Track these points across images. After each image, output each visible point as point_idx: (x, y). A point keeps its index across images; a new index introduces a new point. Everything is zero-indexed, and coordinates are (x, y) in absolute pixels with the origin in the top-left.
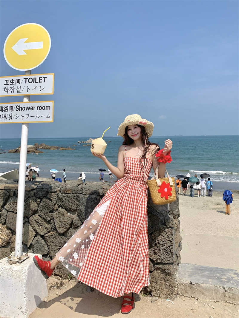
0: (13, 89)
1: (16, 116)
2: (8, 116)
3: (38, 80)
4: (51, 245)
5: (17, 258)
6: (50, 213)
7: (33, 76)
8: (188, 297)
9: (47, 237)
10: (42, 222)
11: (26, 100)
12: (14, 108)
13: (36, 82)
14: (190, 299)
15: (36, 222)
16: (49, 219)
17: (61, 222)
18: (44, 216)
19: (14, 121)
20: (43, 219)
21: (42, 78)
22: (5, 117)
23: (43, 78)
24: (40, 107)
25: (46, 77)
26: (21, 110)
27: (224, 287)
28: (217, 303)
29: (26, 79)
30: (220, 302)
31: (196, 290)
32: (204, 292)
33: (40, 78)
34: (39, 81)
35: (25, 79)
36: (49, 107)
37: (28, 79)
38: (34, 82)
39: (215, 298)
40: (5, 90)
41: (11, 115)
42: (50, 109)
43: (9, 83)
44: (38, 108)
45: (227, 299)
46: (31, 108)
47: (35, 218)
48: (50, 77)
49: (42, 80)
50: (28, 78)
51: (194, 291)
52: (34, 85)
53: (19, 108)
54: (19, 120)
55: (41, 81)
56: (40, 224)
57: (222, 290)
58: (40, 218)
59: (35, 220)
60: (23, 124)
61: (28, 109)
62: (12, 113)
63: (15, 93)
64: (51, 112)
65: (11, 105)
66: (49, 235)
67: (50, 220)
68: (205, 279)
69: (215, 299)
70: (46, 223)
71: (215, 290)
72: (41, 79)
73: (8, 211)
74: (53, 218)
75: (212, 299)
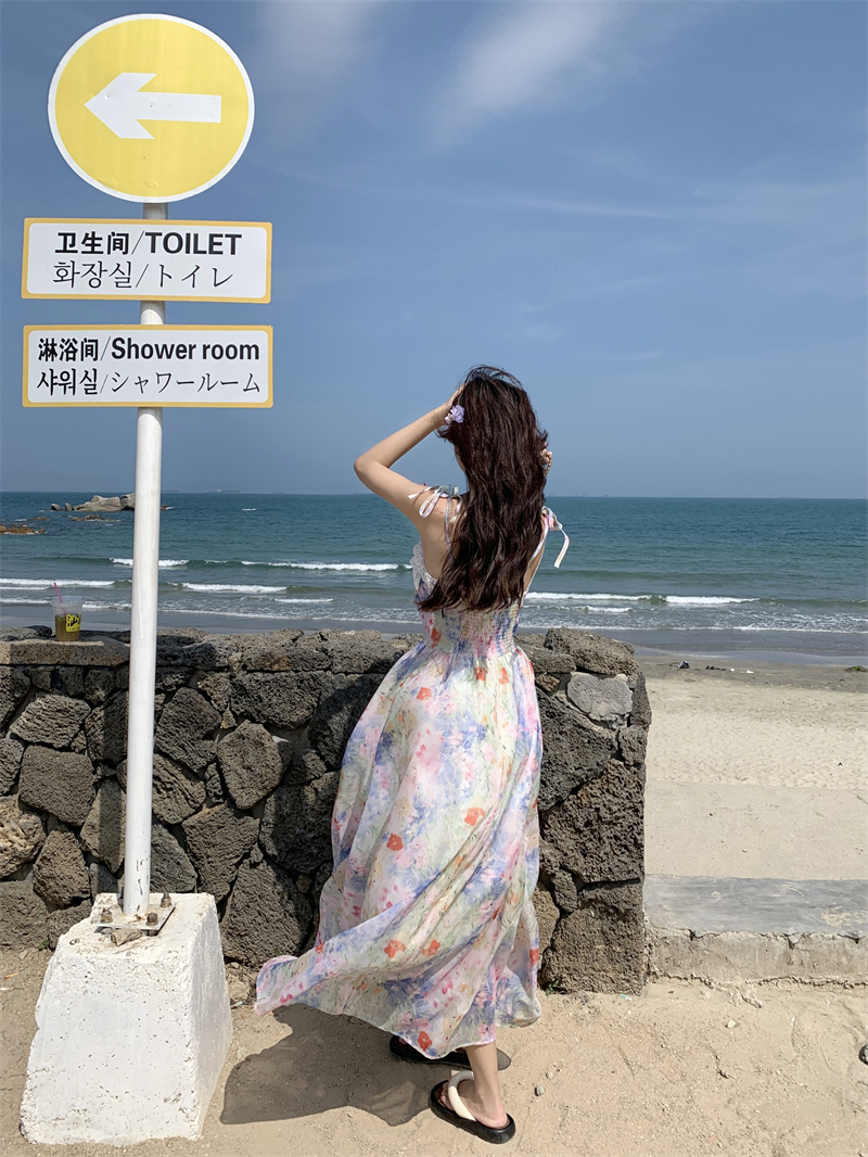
0: (96, 269)
1: (116, 377)
2: (78, 380)
3: (204, 245)
4: (208, 857)
5: (135, 919)
6: (205, 742)
7: (183, 228)
8: (680, 979)
9: (192, 827)
10: (172, 775)
11: (152, 317)
12: (106, 349)
13: (196, 251)
14: (686, 983)
16: (200, 761)
17: (249, 768)
18: (180, 755)
19: (105, 397)
20: (178, 764)
21: (221, 236)
22: (68, 381)
23: (227, 236)
24: (217, 350)
25: (240, 236)
26: (137, 357)
27: (786, 935)
28: (764, 986)
29: (154, 235)
30: (775, 982)
31: (707, 952)
32: (729, 958)
33: (212, 236)
34: (211, 248)
35: (147, 234)
36: (253, 350)
37: (164, 235)
38: (188, 252)
39: (762, 969)
40: (62, 273)
41: (91, 375)
42: (257, 358)
43: (79, 246)
44: (209, 351)
45: (794, 970)
46: (178, 352)
48: (257, 238)
49: (220, 244)
50: (160, 234)
51: (701, 957)
52: (185, 261)
53: (123, 349)
54: (129, 396)
55: (216, 248)
56: (163, 783)
57: (781, 944)
58: (164, 763)
60: (142, 409)
61: (164, 352)
62: (95, 365)
63: (108, 290)
64: (261, 369)
65: (91, 334)
66: (200, 822)
67: (205, 768)
68: (725, 918)
69: (761, 974)
70: (187, 778)
71: (761, 946)
72: (216, 240)
73: (26, 744)
74: (216, 760)
75: (751, 977)
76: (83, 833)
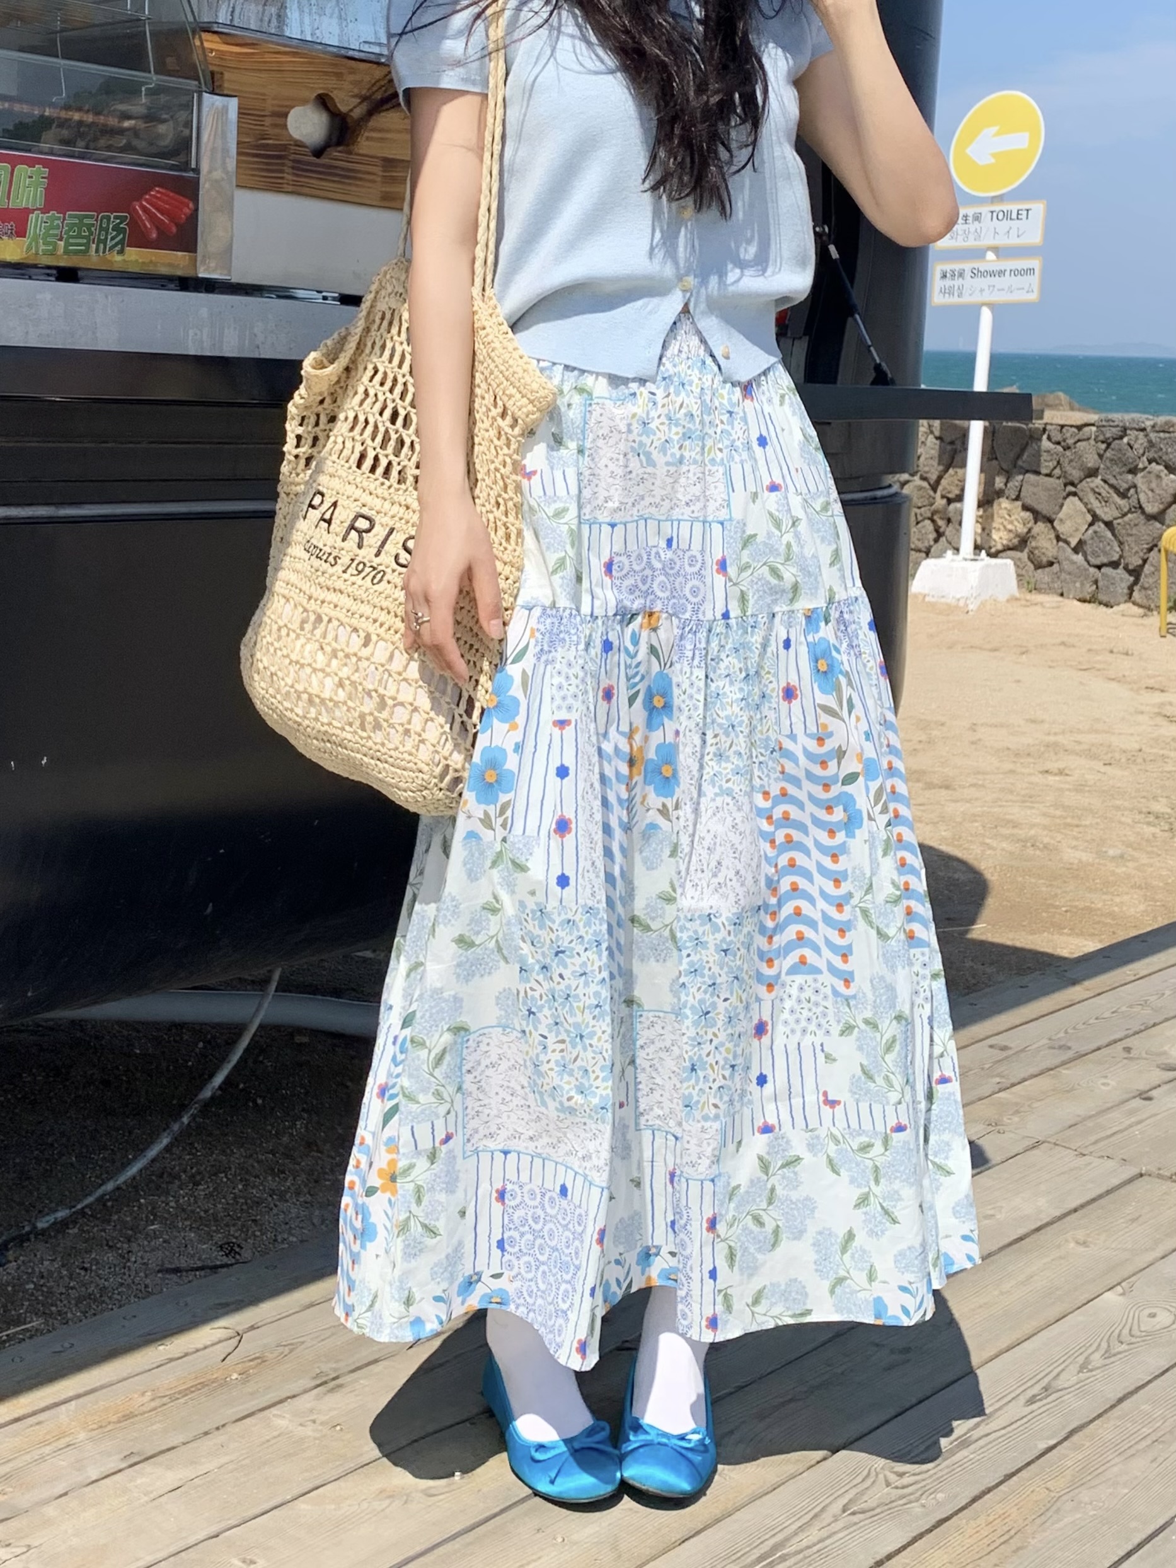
4: (1128, 542)
6: (1127, 474)
9: (1119, 524)
10: (1109, 493)
15: (1095, 492)
16: (1125, 486)
18: (1112, 481)
20: (1112, 486)
47: (1093, 485)
59: (1093, 490)
66: (1124, 522)
67: (1128, 490)
70: (1118, 495)
74: (1135, 486)
76: (1055, 524)
